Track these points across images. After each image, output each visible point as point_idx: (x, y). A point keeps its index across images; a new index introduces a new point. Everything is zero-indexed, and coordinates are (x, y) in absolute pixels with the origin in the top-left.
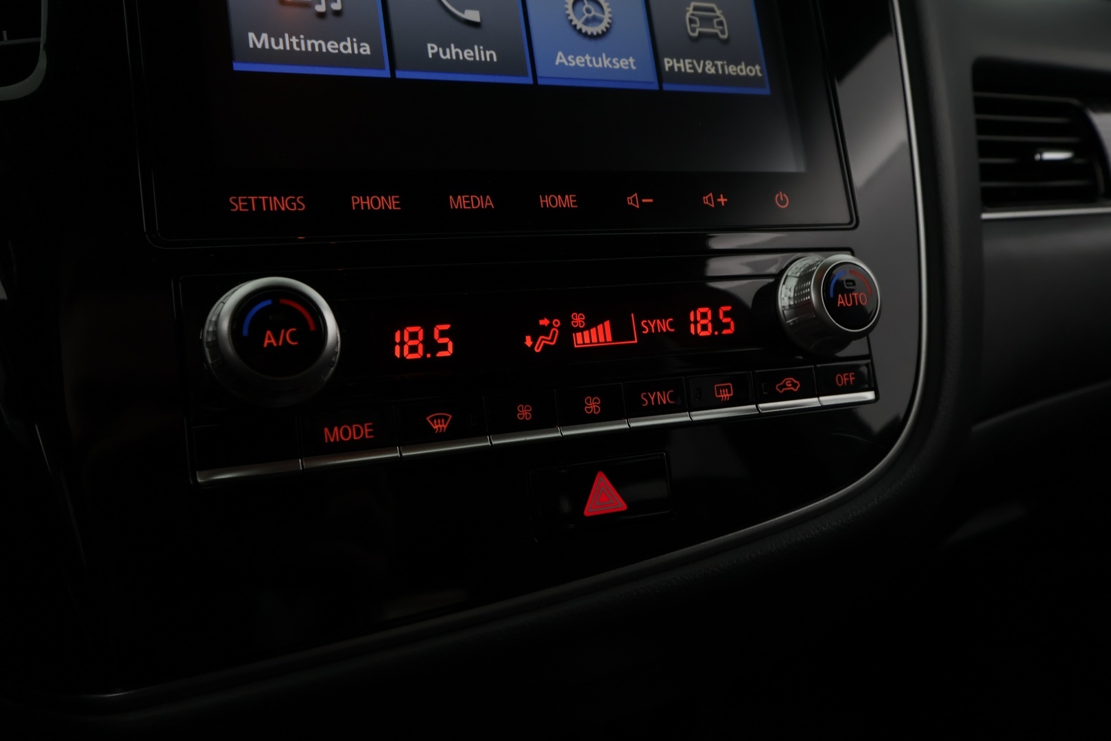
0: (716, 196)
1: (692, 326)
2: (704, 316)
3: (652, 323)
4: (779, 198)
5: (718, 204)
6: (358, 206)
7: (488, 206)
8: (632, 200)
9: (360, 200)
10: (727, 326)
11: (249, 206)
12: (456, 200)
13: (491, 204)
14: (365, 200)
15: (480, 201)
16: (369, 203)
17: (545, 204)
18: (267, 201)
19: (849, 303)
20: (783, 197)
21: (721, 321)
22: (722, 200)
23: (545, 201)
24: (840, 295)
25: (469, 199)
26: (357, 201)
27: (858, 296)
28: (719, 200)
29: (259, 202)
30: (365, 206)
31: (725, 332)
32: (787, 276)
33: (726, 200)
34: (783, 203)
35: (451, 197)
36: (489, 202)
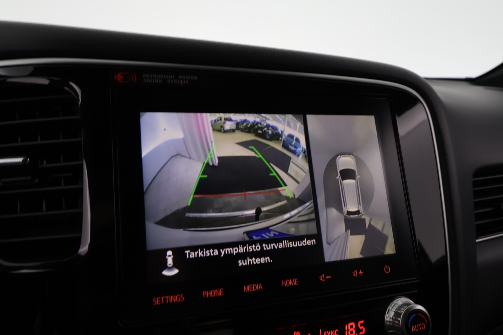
0: (358, 271)
1: (346, 332)
2: (352, 327)
3: (329, 333)
4: (386, 268)
5: (359, 275)
6: (206, 296)
7: (260, 289)
8: (322, 278)
9: (207, 293)
10: (362, 330)
11: (161, 301)
12: (246, 287)
13: (261, 287)
14: (209, 292)
15: (257, 286)
16: (211, 293)
17: (284, 285)
18: (169, 299)
19: (417, 329)
20: (388, 268)
21: (359, 328)
22: (361, 273)
23: (285, 283)
24: (413, 326)
25: (252, 286)
26: (206, 293)
27: (421, 326)
28: (359, 273)
29: (165, 299)
30: (209, 295)
31: (361, 333)
32: (389, 310)
33: (362, 272)
34: (388, 271)
35: (245, 287)
36: (260, 286)
